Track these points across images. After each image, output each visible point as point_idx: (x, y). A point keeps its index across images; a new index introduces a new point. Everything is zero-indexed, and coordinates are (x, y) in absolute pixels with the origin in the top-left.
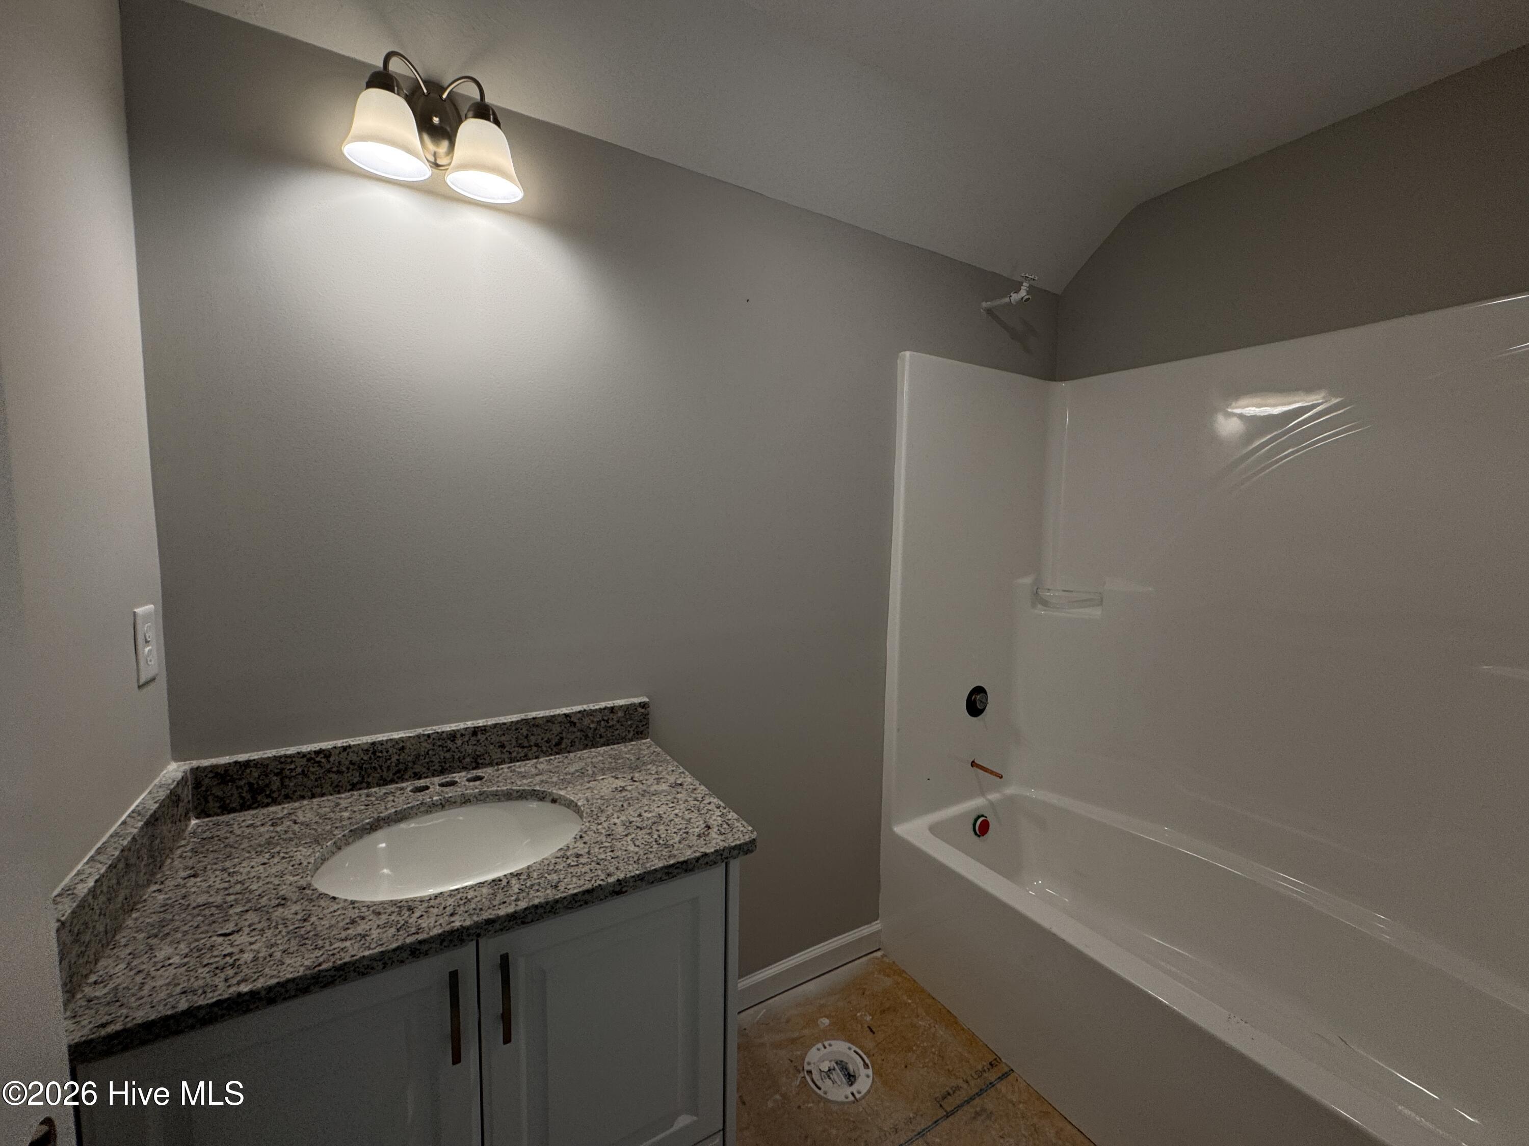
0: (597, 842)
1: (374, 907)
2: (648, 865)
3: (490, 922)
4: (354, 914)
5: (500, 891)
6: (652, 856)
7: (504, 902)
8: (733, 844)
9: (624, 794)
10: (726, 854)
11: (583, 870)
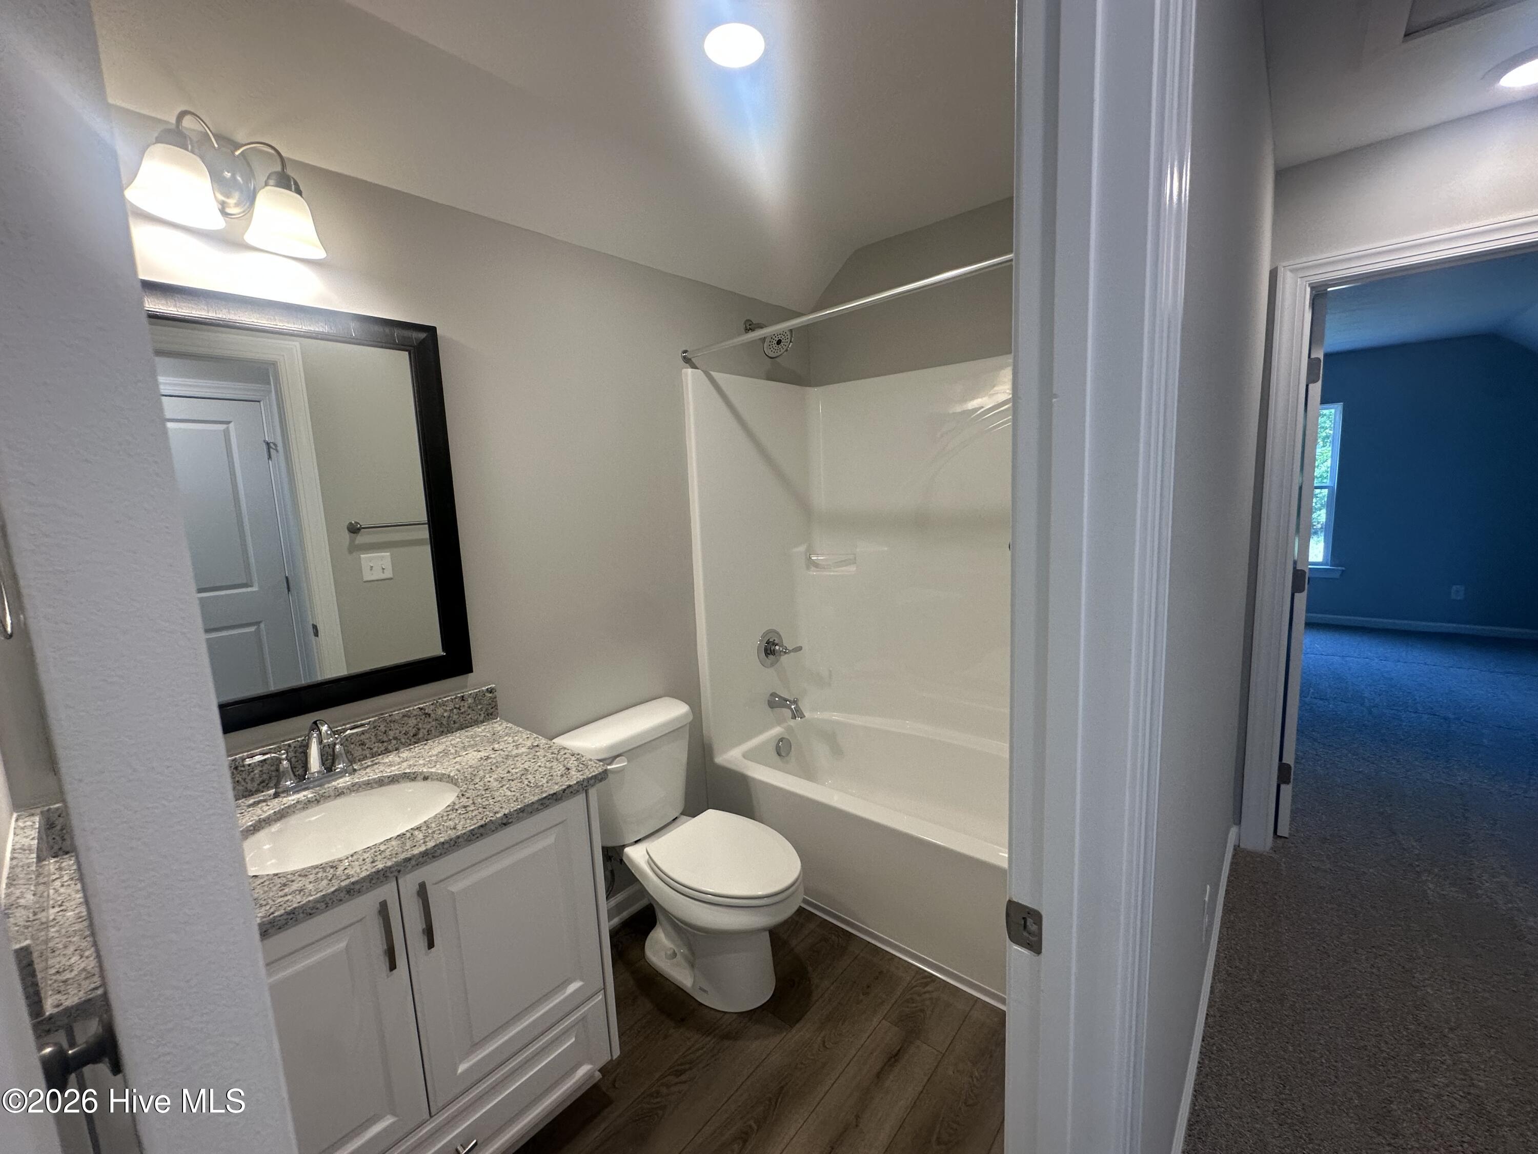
0: (478, 796)
1: (299, 873)
2: (526, 801)
3: (408, 860)
4: (284, 880)
5: (408, 841)
6: (527, 795)
7: (415, 846)
8: (590, 776)
9: (489, 761)
10: (585, 784)
11: (473, 814)
